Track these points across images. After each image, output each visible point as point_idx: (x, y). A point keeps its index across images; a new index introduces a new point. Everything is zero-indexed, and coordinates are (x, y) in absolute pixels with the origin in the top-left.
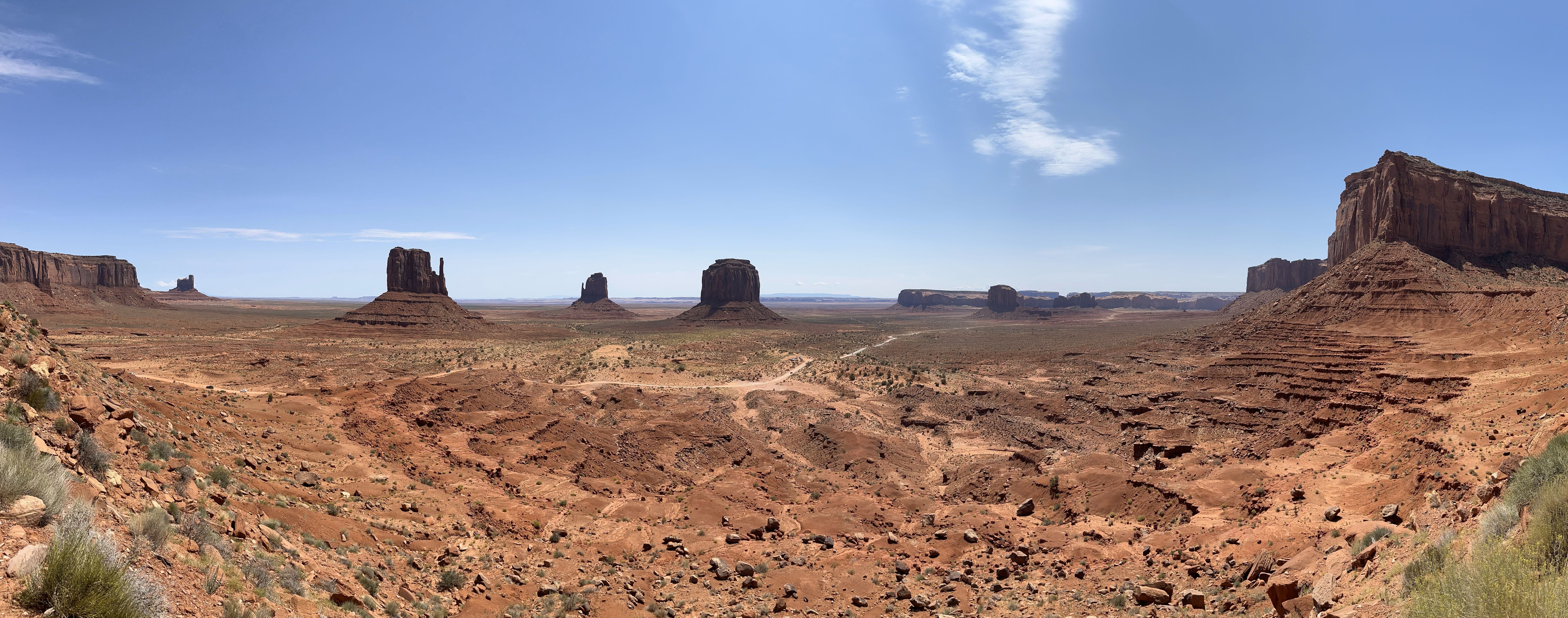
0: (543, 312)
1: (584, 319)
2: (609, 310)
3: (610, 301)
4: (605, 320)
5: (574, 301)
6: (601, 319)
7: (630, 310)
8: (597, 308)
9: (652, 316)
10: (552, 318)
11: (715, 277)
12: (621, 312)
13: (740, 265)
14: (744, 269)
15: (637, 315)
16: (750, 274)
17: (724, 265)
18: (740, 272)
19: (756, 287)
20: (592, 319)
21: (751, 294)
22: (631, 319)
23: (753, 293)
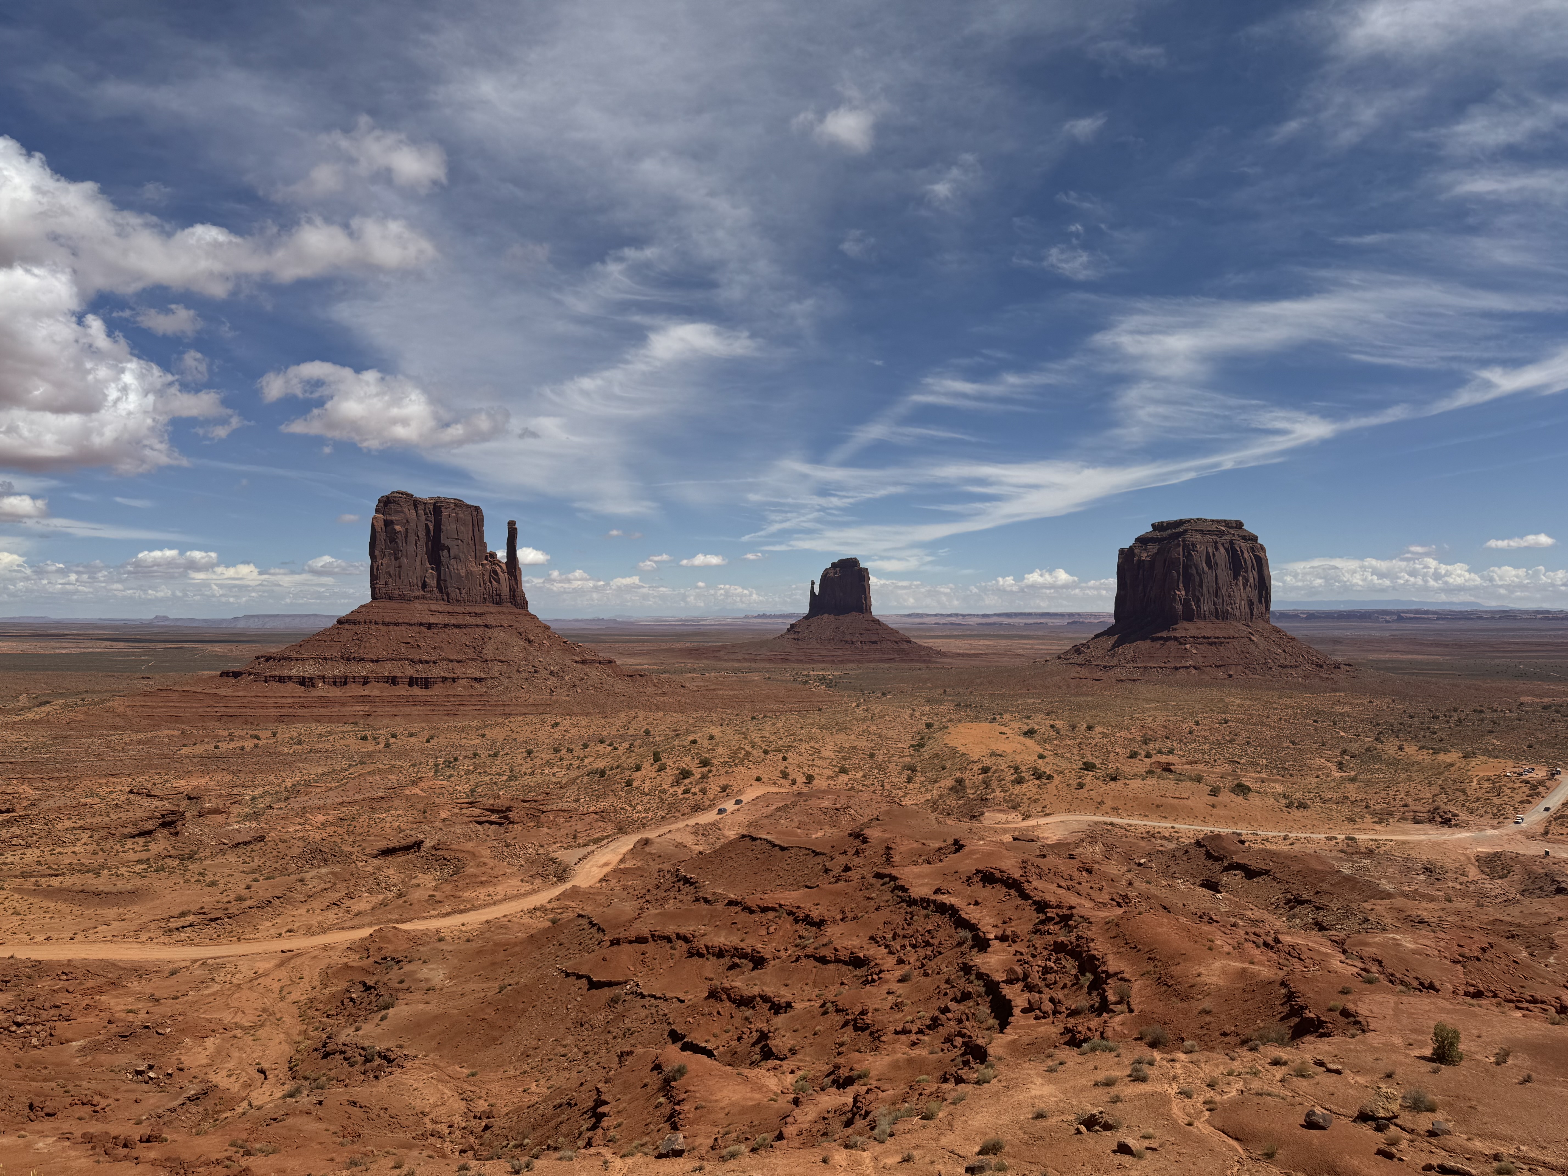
0: (723, 647)
1: (823, 661)
2: (875, 642)
3: (877, 622)
4: (872, 665)
5: (793, 621)
6: (859, 662)
7: (924, 643)
8: (848, 638)
10: (749, 660)
11: (1152, 563)
12: (905, 646)
13: (1221, 534)
14: (1231, 542)
16: (1246, 555)
17: (1179, 534)
18: (1222, 550)
19: (1263, 586)
20: (842, 662)
21: (1251, 604)
22: (929, 662)
23: (1255, 600)
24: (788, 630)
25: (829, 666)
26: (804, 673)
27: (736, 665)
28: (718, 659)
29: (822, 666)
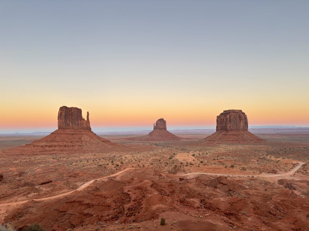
1: (156, 140)
2: (167, 136)
3: (168, 132)
4: (166, 141)
5: (150, 132)
6: (164, 140)
7: (178, 136)
8: (162, 135)
9: (189, 138)
10: (141, 140)
11: (224, 119)
12: (173, 137)
13: (237, 113)
14: (239, 114)
15: (181, 138)
16: (243, 117)
17: (229, 113)
18: (238, 116)
19: (246, 123)
20: (160, 140)
21: (244, 127)
22: (179, 140)
23: (245, 126)
24: (149, 134)
25: (157, 141)
26: (152, 143)
27: (138, 141)
28: (134, 140)
29: (156, 141)
